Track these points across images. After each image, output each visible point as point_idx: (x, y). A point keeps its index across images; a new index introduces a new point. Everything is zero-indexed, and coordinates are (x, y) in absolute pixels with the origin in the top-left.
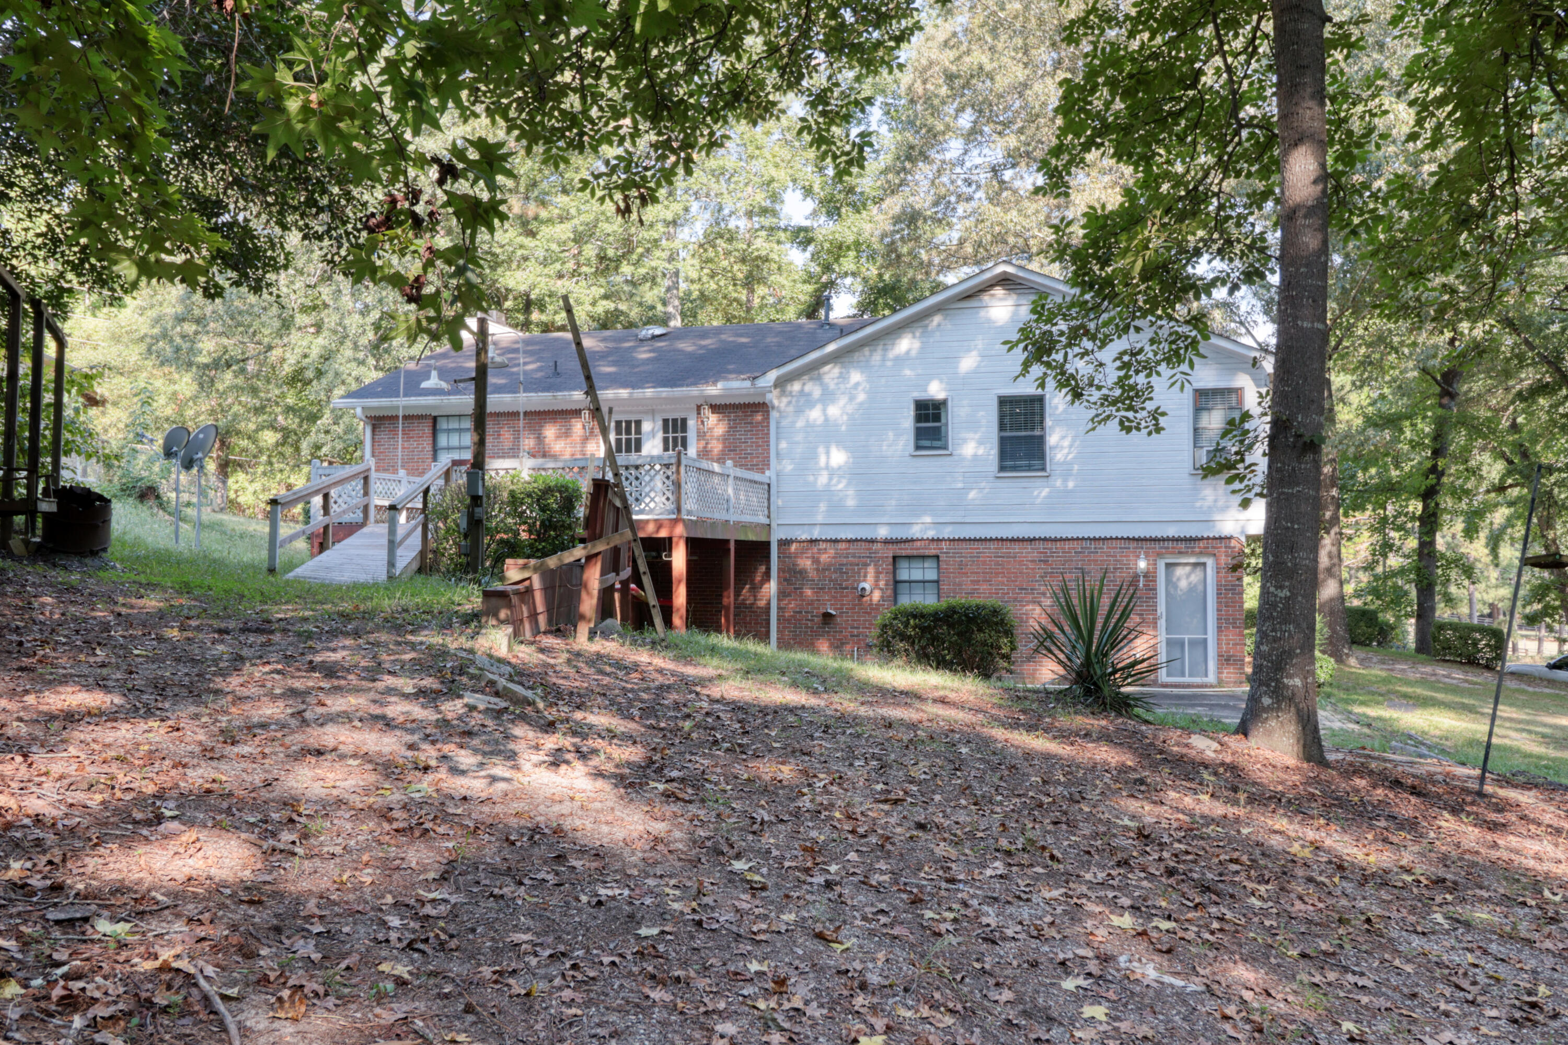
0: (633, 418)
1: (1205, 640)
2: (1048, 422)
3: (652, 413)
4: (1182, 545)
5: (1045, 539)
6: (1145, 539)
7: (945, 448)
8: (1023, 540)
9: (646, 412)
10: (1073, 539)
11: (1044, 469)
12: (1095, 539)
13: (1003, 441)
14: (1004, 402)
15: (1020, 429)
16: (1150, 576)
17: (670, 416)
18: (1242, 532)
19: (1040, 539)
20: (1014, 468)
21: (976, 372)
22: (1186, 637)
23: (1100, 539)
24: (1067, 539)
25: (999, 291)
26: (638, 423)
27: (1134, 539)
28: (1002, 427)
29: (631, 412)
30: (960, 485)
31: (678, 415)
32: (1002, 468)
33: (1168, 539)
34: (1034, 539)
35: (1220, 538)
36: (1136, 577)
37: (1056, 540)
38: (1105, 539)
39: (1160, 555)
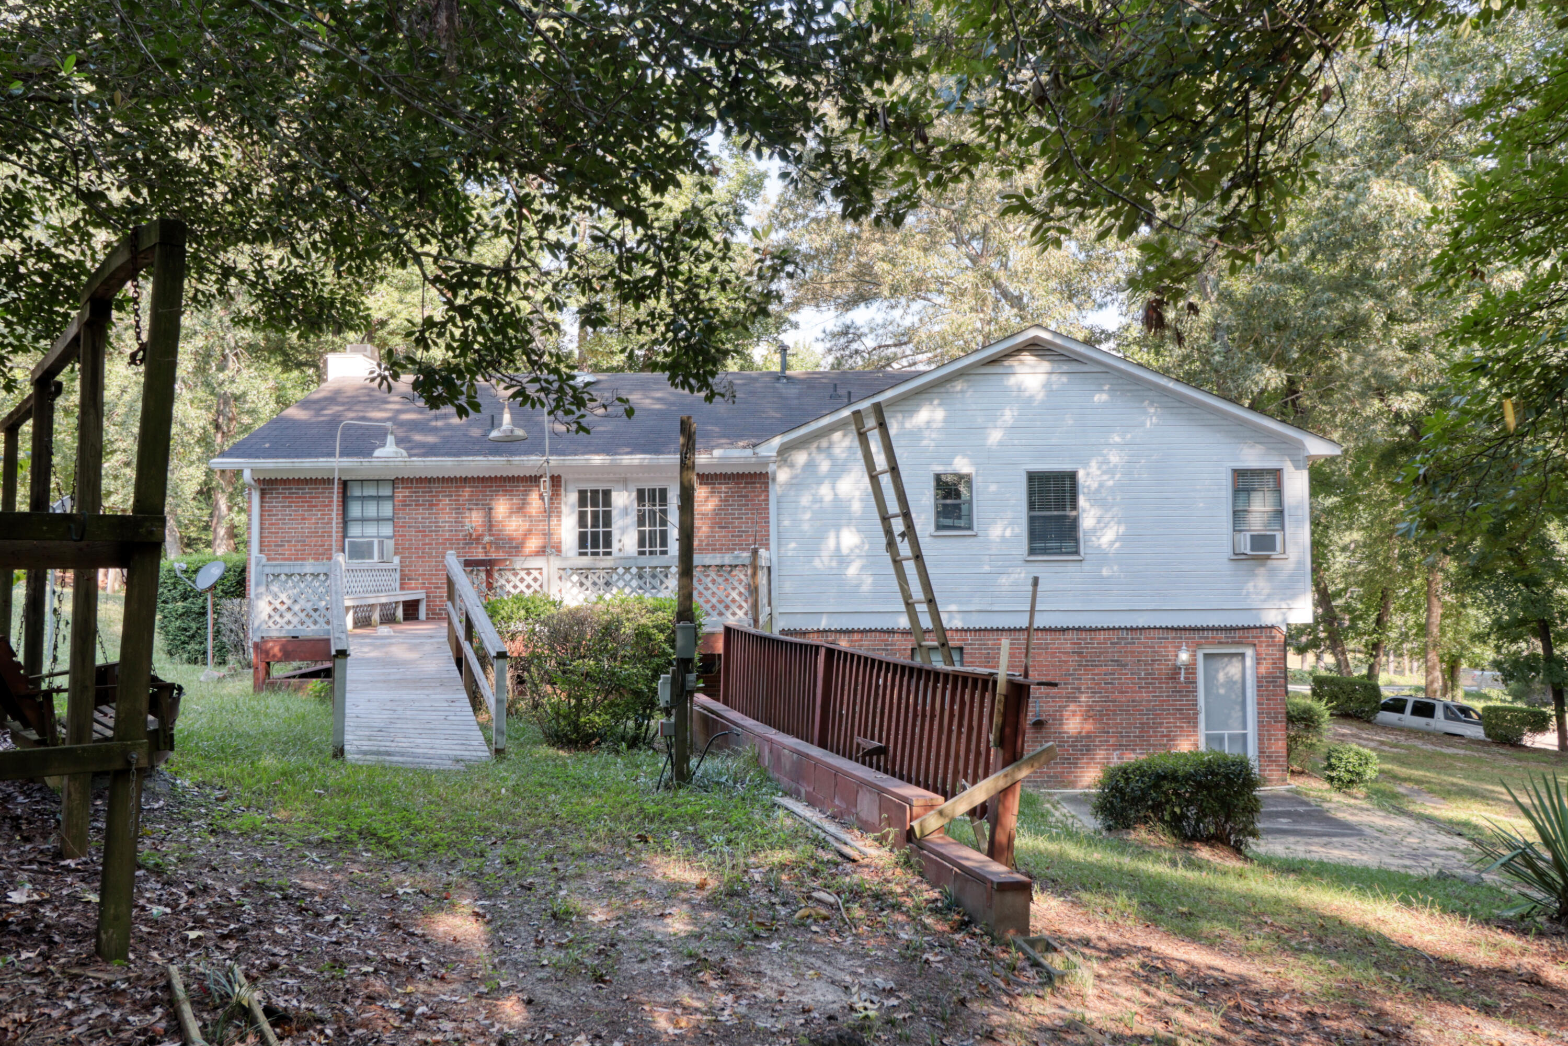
0: (601, 487)
1: (1245, 736)
2: (1082, 501)
3: (624, 482)
4: (1222, 635)
5: (1079, 629)
6: (1184, 629)
7: (970, 528)
8: (1056, 630)
9: (617, 481)
10: (1109, 629)
11: (1077, 553)
12: (1132, 629)
13: (1032, 520)
14: (1032, 477)
15: (1049, 509)
16: (1191, 669)
17: (647, 486)
18: (1285, 620)
19: (1074, 629)
20: (1044, 551)
21: (1001, 444)
22: (1226, 732)
23: (1137, 629)
24: (1103, 629)
25: (1027, 358)
26: (607, 494)
27: (1173, 629)
28: (1031, 506)
29: (597, 480)
30: (986, 568)
31: (657, 485)
32: (1032, 551)
33: (1208, 629)
34: (1068, 629)
35: (1261, 627)
36: (1176, 670)
37: (1090, 630)
38: (1143, 628)
39: (1199, 645)
